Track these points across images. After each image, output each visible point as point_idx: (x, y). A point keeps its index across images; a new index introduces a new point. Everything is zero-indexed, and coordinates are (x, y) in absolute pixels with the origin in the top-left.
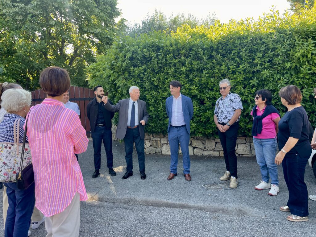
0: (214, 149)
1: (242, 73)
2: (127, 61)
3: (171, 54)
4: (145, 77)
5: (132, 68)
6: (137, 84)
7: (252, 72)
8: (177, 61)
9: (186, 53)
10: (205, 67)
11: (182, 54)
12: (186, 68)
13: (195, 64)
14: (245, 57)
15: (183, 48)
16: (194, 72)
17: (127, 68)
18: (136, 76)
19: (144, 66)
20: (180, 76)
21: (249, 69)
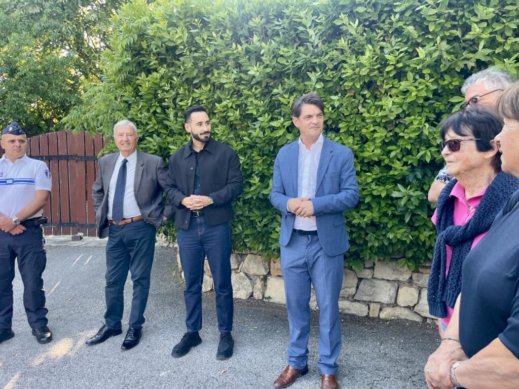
0: (354, 295)
1: (428, 75)
2: (126, 57)
3: (227, 31)
4: (168, 98)
5: (141, 76)
6: (153, 118)
7: (459, 71)
8: (242, 49)
9: (268, 26)
10: (314, 61)
11: (254, 28)
12: (262, 66)
13: (286, 55)
14: (436, 21)
15: (259, 13)
16: (286, 80)
17: (130, 77)
18: (150, 96)
19: (163, 68)
20: (250, 93)
21: (449, 61)
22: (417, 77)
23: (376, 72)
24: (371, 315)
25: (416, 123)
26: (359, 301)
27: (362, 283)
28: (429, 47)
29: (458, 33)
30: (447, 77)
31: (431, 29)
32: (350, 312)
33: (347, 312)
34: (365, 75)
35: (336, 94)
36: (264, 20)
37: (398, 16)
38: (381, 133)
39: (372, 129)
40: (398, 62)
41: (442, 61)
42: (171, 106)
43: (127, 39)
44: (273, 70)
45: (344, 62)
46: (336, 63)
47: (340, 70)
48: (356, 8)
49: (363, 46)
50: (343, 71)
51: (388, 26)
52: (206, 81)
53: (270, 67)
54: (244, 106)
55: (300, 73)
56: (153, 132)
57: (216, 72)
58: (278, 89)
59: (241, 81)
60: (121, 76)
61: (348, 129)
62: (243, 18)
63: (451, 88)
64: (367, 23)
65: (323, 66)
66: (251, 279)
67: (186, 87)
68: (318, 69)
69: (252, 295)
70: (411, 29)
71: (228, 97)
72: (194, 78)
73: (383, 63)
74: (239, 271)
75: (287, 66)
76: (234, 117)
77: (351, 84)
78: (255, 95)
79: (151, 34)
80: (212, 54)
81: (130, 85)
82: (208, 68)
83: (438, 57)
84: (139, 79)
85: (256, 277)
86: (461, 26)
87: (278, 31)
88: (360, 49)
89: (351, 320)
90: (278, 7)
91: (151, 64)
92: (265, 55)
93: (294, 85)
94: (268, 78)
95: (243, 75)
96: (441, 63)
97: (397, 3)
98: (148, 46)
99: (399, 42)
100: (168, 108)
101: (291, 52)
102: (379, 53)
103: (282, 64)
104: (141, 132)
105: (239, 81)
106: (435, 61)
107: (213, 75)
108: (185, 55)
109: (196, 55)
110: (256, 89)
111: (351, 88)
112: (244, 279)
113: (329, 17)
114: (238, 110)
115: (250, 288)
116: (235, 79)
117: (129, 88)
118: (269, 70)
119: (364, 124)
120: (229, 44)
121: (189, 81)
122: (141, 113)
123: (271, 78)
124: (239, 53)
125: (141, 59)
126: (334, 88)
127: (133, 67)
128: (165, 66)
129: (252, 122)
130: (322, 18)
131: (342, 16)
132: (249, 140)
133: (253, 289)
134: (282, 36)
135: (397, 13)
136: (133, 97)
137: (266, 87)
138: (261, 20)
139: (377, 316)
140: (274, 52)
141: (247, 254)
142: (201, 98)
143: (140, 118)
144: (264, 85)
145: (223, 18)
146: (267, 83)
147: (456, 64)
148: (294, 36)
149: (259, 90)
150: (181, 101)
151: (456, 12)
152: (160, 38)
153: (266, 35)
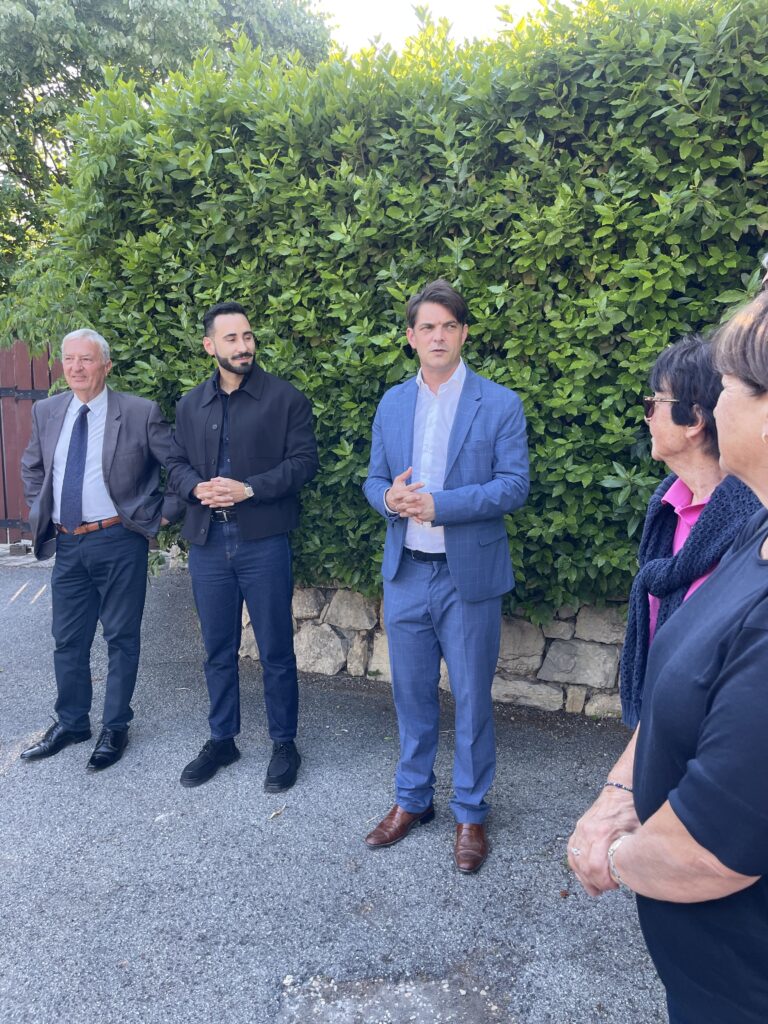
0: (537, 671)
1: (677, 247)
2: (94, 201)
3: (290, 150)
4: (176, 284)
5: (125, 239)
6: (149, 323)
7: (737, 239)
8: (319, 188)
9: (369, 142)
10: (458, 215)
11: (343, 147)
12: (357, 225)
13: (404, 202)
14: (694, 138)
15: (352, 116)
16: (403, 251)
17: (104, 242)
18: (142, 280)
19: (166, 225)
20: (333, 276)
21: (719, 219)
22: (657, 250)
23: (577, 240)
24: (569, 709)
25: (650, 342)
26: (546, 682)
27: (552, 648)
28: (680, 192)
29: (738, 162)
30: (714, 251)
31: (683, 156)
32: (529, 703)
33: (522, 701)
34: (556, 245)
35: (501, 282)
36: (361, 130)
37: (621, 126)
38: (586, 361)
39: (569, 352)
40: (620, 219)
41: (705, 220)
42: (184, 299)
43: (94, 166)
44: (379, 230)
45: (517, 217)
46: (500, 220)
47: (509, 235)
48: (539, 109)
49: (553, 186)
50: (513, 237)
51: (602, 146)
52: (251, 251)
53: (374, 226)
54: (324, 303)
55: (431, 239)
56: (150, 351)
57: (269, 233)
58: (388, 270)
59: (317, 252)
60: (86, 238)
61: (523, 352)
62: (321, 125)
63: (722, 273)
64: (563, 140)
65: (475, 225)
66: (342, 637)
67: (213, 262)
68: (466, 232)
69: (344, 668)
70: (644, 153)
71: (294, 284)
72: (228, 245)
73: (592, 221)
74: (320, 621)
75: (405, 224)
76: (304, 324)
77: (527, 263)
78: (346, 281)
79: (142, 157)
80: (262, 196)
81: (104, 255)
82: (255, 225)
83: (697, 211)
84: (121, 246)
85: (353, 633)
86: (745, 149)
87: (389, 153)
88: (548, 192)
89: (530, 718)
90: (390, 103)
91: (144, 215)
92: (362, 202)
93: (420, 261)
94: (370, 246)
95: (320, 241)
96: (703, 224)
97: (618, 102)
98: (139, 179)
99: (621, 179)
100: (177, 303)
101: (416, 195)
102: (585, 201)
103: (396, 221)
104: (127, 351)
105: (314, 252)
106: (692, 218)
107: (264, 239)
108: (210, 199)
109: (230, 198)
110: (346, 269)
111: (529, 271)
112: (329, 636)
113: (489, 125)
114: (313, 311)
115: (342, 654)
116: (306, 248)
117: (103, 262)
118: (370, 232)
119: (552, 341)
120: (294, 178)
121: (217, 250)
122: (126, 313)
123: (377, 246)
124: (314, 197)
125: (125, 205)
126: (498, 268)
127: (108, 220)
128: (170, 219)
129: (340, 334)
130: (475, 128)
131: (513, 124)
132: (334, 369)
133: (346, 655)
134: (396, 163)
135: (618, 121)
136: (109, 279)
137: (368, 263)
138: (356, 129)
139: (580, 710)
140: (381, 196)
141: (336, 590)
142: (241, 286)
143: (125, 323)
144: (362, 260)
145: (281, 126)
146: (369, 257)
147: (731, 224)
148: (419, 163)
149: (352, 271)
150: (202, 290)
151: (737, 119)
152: (162, 163)
153: (368, 161)
